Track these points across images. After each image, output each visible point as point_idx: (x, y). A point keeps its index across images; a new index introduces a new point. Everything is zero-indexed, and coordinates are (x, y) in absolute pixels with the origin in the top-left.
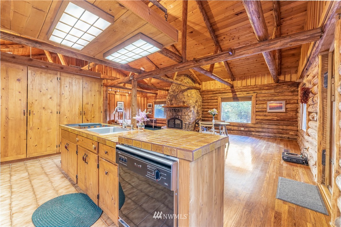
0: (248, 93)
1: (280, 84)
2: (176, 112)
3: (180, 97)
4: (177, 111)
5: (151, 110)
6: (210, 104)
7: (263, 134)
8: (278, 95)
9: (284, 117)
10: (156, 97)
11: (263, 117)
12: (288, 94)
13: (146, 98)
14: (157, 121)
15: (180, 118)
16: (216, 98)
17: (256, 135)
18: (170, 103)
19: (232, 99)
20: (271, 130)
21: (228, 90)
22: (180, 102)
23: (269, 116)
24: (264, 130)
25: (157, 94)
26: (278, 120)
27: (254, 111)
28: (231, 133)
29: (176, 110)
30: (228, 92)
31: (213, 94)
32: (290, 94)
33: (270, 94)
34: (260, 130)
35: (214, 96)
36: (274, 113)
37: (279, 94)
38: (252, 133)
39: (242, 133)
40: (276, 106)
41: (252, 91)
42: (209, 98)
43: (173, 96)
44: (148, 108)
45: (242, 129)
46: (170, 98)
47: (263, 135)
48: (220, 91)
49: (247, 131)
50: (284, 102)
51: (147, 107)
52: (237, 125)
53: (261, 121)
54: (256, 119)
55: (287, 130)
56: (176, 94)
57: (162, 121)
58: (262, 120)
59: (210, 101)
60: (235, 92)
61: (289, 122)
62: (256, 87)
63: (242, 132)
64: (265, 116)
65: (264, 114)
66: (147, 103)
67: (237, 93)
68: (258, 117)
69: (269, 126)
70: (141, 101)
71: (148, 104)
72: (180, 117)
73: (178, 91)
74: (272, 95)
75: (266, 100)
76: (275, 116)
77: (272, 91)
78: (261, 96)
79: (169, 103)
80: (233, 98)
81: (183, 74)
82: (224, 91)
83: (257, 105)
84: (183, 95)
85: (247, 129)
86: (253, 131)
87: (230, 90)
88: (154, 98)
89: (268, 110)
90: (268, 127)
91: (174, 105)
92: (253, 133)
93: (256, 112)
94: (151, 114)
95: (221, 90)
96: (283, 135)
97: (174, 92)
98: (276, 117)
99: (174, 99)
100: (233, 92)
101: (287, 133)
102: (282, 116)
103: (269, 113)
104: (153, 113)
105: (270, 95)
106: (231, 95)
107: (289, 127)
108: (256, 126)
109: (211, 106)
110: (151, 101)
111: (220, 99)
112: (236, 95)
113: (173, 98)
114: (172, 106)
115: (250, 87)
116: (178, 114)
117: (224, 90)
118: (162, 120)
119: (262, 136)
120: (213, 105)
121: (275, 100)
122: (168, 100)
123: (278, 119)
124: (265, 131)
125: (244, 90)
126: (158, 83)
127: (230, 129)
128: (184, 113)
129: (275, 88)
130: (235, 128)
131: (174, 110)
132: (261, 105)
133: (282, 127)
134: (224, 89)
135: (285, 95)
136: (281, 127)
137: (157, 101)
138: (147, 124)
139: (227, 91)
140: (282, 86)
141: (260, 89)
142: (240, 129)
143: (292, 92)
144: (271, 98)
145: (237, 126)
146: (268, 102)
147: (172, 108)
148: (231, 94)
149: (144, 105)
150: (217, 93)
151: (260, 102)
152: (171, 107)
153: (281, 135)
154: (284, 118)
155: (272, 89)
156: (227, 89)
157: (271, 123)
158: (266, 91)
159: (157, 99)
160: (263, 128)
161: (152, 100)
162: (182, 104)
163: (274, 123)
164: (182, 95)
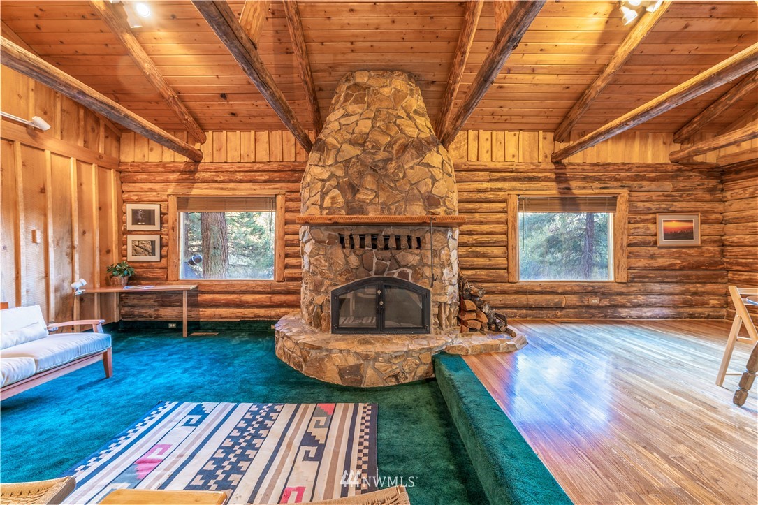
0: (606, 185)
1: (685, 168)
2: (386, 248)
3: (410, 172)
4: (392, 243)
5: (156, 238)
6: (478, 217)
7: (648, 312)
8: (681, 196)
9: (696, 259)
10: (195, 171)
11: (646, 261)
12: (704, 195)
13: (112, 175)
14: (201, 298)
15: (410, 280)
16: (501, 195)
17: (631, 317)
18: (347, 203)
19: (557, 202)
20: (667, 298)
21: (544, 171)
22: (409, 200)
23: (663, 257)
24: (652, 299)
25: (196, 158)
26: (682, 269)
27: (625, 244)
28: (557, 317)
29: (386, 239)
30: (546, 177)
31: (491, 181)
32: (708, 196)
33: (661, 193)
34: (642, 299)
35: (492, 190)
36: (674, 250)
37: (684, 195)
38: (620, 313)
39: (593, 316)
40: (678, 229)
41: (616, 180)
42: (475, 196)
43: (363, 164)
44: (130, 226)
45: (595, 301)
46: (340, 173)
47: (649, 314)
48: (517, 171)
49: (607, 306)
50: (697, 219)
51: (121, 222)
52: (576, 289)
53: (644, 273)
54: (629, 269)
55: (703, 293)
56: (382, 155)
57: (234, 293)
58: (644, 269)
59: (478, 205)
60: (566, 180)
61: (708, 273)
62: (627, 171)
63: (592, 311)
64: (652, 257)
65: (652, 253)
66: (122, 202)
67: (573, 184)
68: (633, 261)
69: (664, 286)
70: (80, 185)
71: (130, 207)
72: (410, 272)
73: (390, 145)
74: (669, 197)
75: (654, 210)
76: (676, 258)
77: (668, 186)
78: (641, 199)
79: (341, 200)
80: (561, 199)
81: (403, 71)
82: (530, 174)
83: (632, 226)
84: (428, 165)
85: (606, 302)
86: (623, 306)
87: (551, 171)
88: (174, 176)
89: (662, 241)
90: (662, 289)
91: (373, 214)
92: (624, 312)
93: (629, 245)
94: (156, 258)
95: (523, 167)
96: (694, 309)
97: (362, 145)
98: (678, 261)
99: (369, 181)
100: (560, 179)
101: (704, 304)
102: (690, 255)
103: (661, 247)
104: (172, 257)
105: (663, 195)
106: (552, 190)
107: (709, 287)
108: (632, 289)
109: (481, 223)
110: (151, 190)
111: (514, 202)
112: (569, 189)
113: (361, 175)
114: (356, 218)
115: (611, 168)
116: (399, 255)
117: (533, 170)
118: (237, 289)
119: (648, 317)
120: (489, 219)
121: (675, 212)
122: (333, 182)
123: (684, 267)
124: (655, 303)
125: (594, 176)
126: (223, 96)
127: (556, 303)
128: (435, 254)
129: (674, 177)
130: (573, 300)
131: (374, 238)
132: (640, 225)
133: (694, 287)
134: (532, 167)
135: (696, 200)
136: (691, 288)
137: (195, 192)
138: (122, 315)
139: (540, 175)
140: (687, 173)
141: (637, 177)
142: (586, 303)
143: (711, 191)
144: (665, 206)
145: (575, 293)
146: (660, 218)
147: (362, 230)
148: (554, 184)
149: (102, 208)
150: (504, 180)
151: (638, 217)
152: (358, 224)
153: (690, 310)
154: (696, 262)
155: (667, 179)
156: (543, 166)
157: (667, 277)
158: (654, 186)
159: (194, 181)
160: (651, 293)
161: (157, 186)
162: (417, 211)
163: (677, 276)
164: (419, 164)
